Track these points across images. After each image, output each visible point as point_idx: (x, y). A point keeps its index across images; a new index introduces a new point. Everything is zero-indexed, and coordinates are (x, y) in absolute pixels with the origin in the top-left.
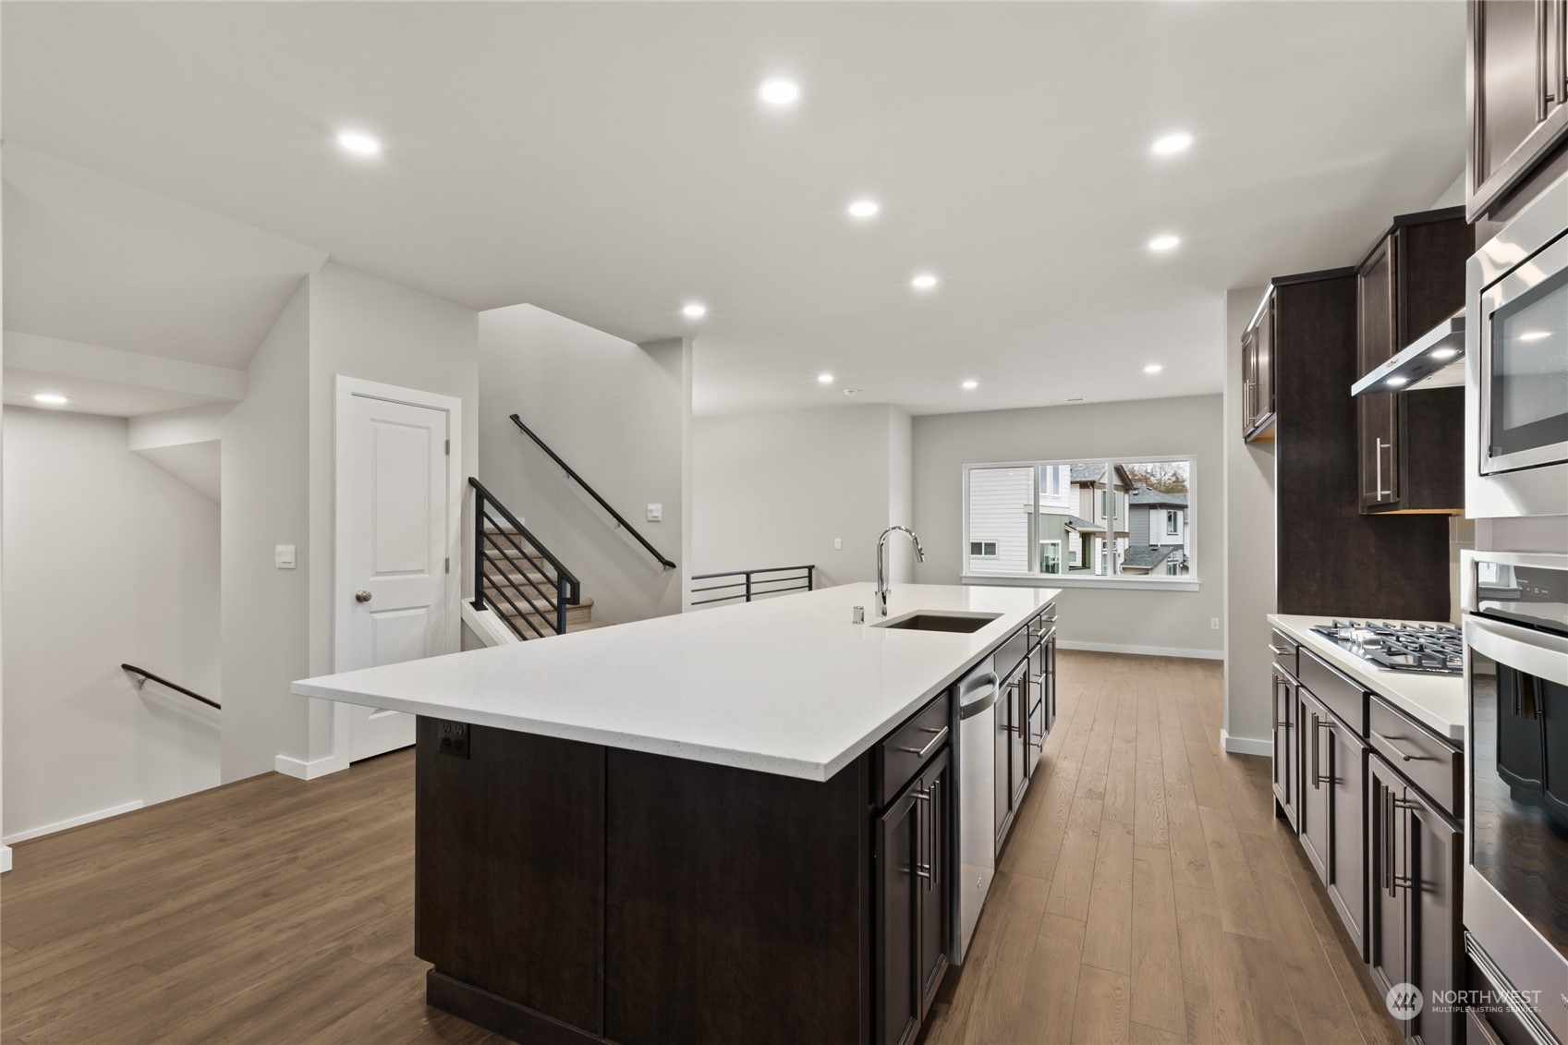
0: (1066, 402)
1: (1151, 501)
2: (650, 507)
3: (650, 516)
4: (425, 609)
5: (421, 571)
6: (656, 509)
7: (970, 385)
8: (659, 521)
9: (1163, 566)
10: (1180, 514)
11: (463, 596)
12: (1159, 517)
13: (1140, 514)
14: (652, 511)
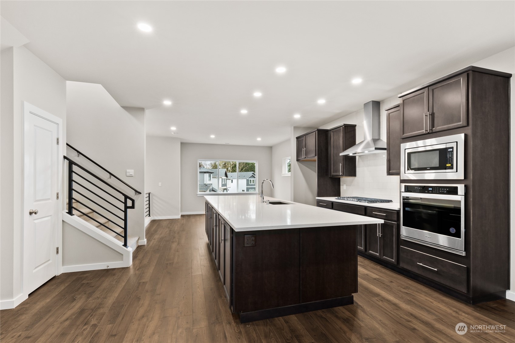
0: (225, 144)
1: (205, 171)
2: (128, 171)
3: (128, 174)
4: (50, 217)
5: (49, 199)
6: (131, 172)
7: (213, 136)
8: (133, 176)
9: (208, 190)
10: (211, 175)
11: (63, 209)
12: (207, 175)
13: (202, 174)
14: (129, 172)
